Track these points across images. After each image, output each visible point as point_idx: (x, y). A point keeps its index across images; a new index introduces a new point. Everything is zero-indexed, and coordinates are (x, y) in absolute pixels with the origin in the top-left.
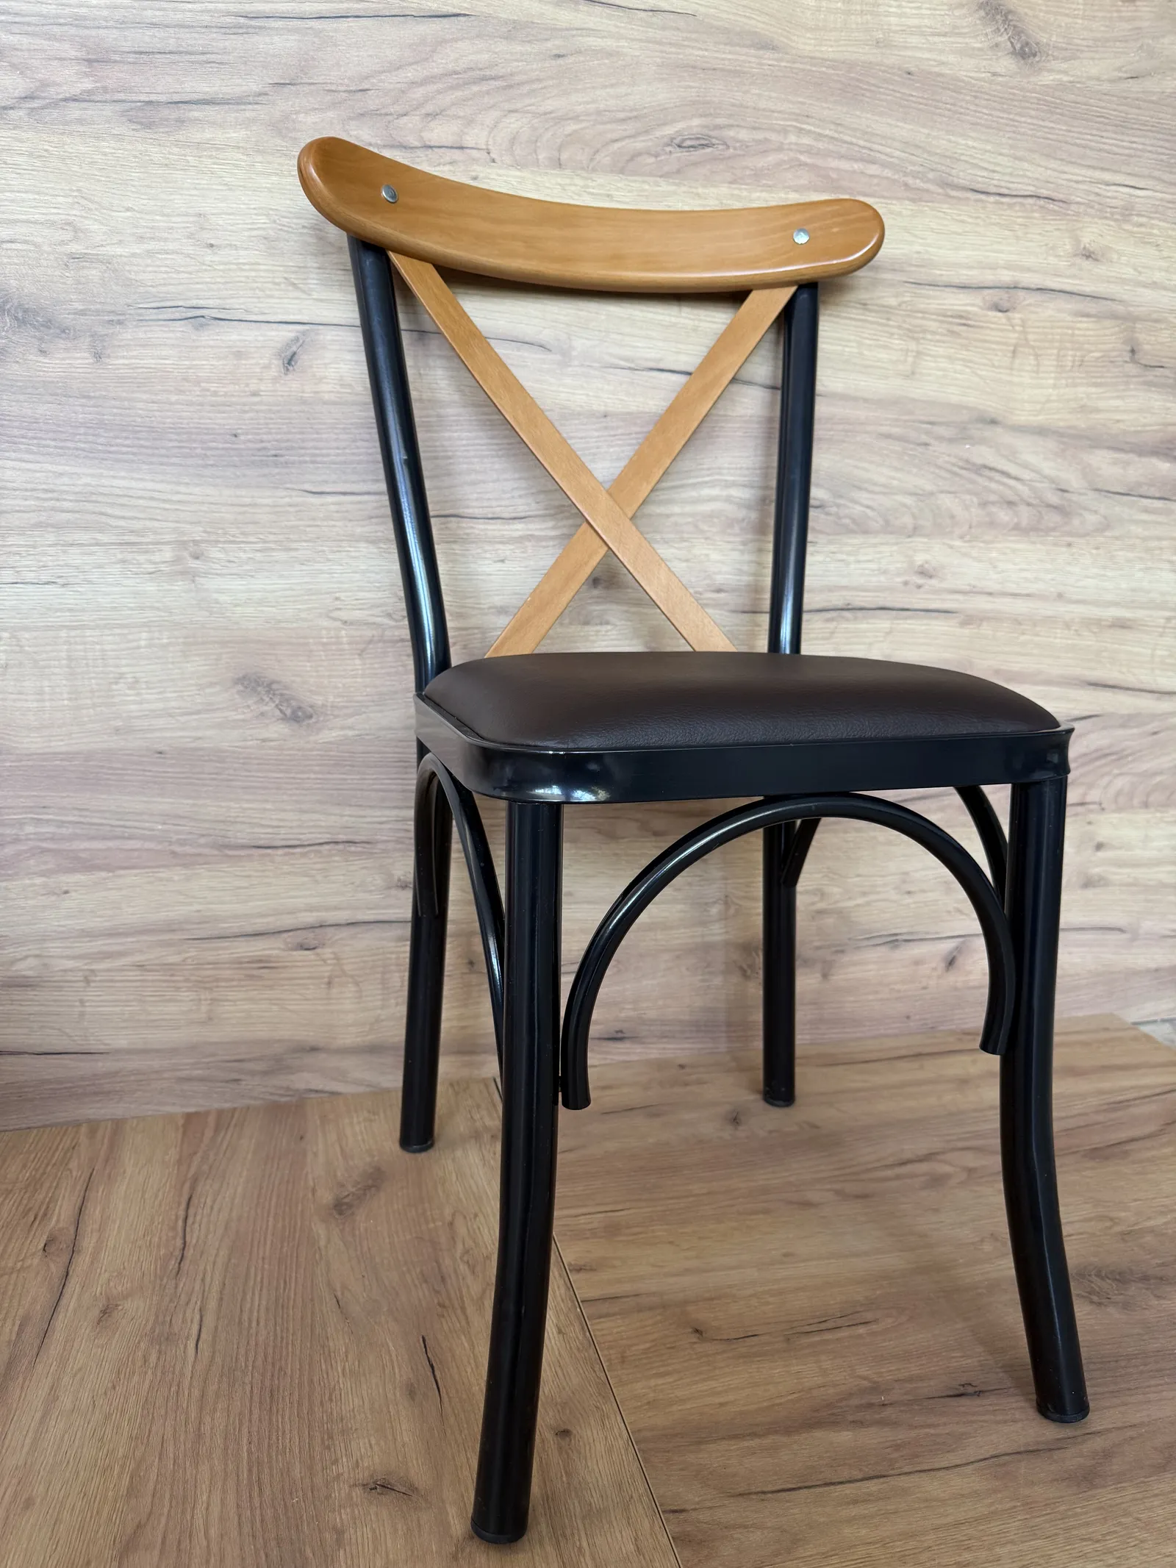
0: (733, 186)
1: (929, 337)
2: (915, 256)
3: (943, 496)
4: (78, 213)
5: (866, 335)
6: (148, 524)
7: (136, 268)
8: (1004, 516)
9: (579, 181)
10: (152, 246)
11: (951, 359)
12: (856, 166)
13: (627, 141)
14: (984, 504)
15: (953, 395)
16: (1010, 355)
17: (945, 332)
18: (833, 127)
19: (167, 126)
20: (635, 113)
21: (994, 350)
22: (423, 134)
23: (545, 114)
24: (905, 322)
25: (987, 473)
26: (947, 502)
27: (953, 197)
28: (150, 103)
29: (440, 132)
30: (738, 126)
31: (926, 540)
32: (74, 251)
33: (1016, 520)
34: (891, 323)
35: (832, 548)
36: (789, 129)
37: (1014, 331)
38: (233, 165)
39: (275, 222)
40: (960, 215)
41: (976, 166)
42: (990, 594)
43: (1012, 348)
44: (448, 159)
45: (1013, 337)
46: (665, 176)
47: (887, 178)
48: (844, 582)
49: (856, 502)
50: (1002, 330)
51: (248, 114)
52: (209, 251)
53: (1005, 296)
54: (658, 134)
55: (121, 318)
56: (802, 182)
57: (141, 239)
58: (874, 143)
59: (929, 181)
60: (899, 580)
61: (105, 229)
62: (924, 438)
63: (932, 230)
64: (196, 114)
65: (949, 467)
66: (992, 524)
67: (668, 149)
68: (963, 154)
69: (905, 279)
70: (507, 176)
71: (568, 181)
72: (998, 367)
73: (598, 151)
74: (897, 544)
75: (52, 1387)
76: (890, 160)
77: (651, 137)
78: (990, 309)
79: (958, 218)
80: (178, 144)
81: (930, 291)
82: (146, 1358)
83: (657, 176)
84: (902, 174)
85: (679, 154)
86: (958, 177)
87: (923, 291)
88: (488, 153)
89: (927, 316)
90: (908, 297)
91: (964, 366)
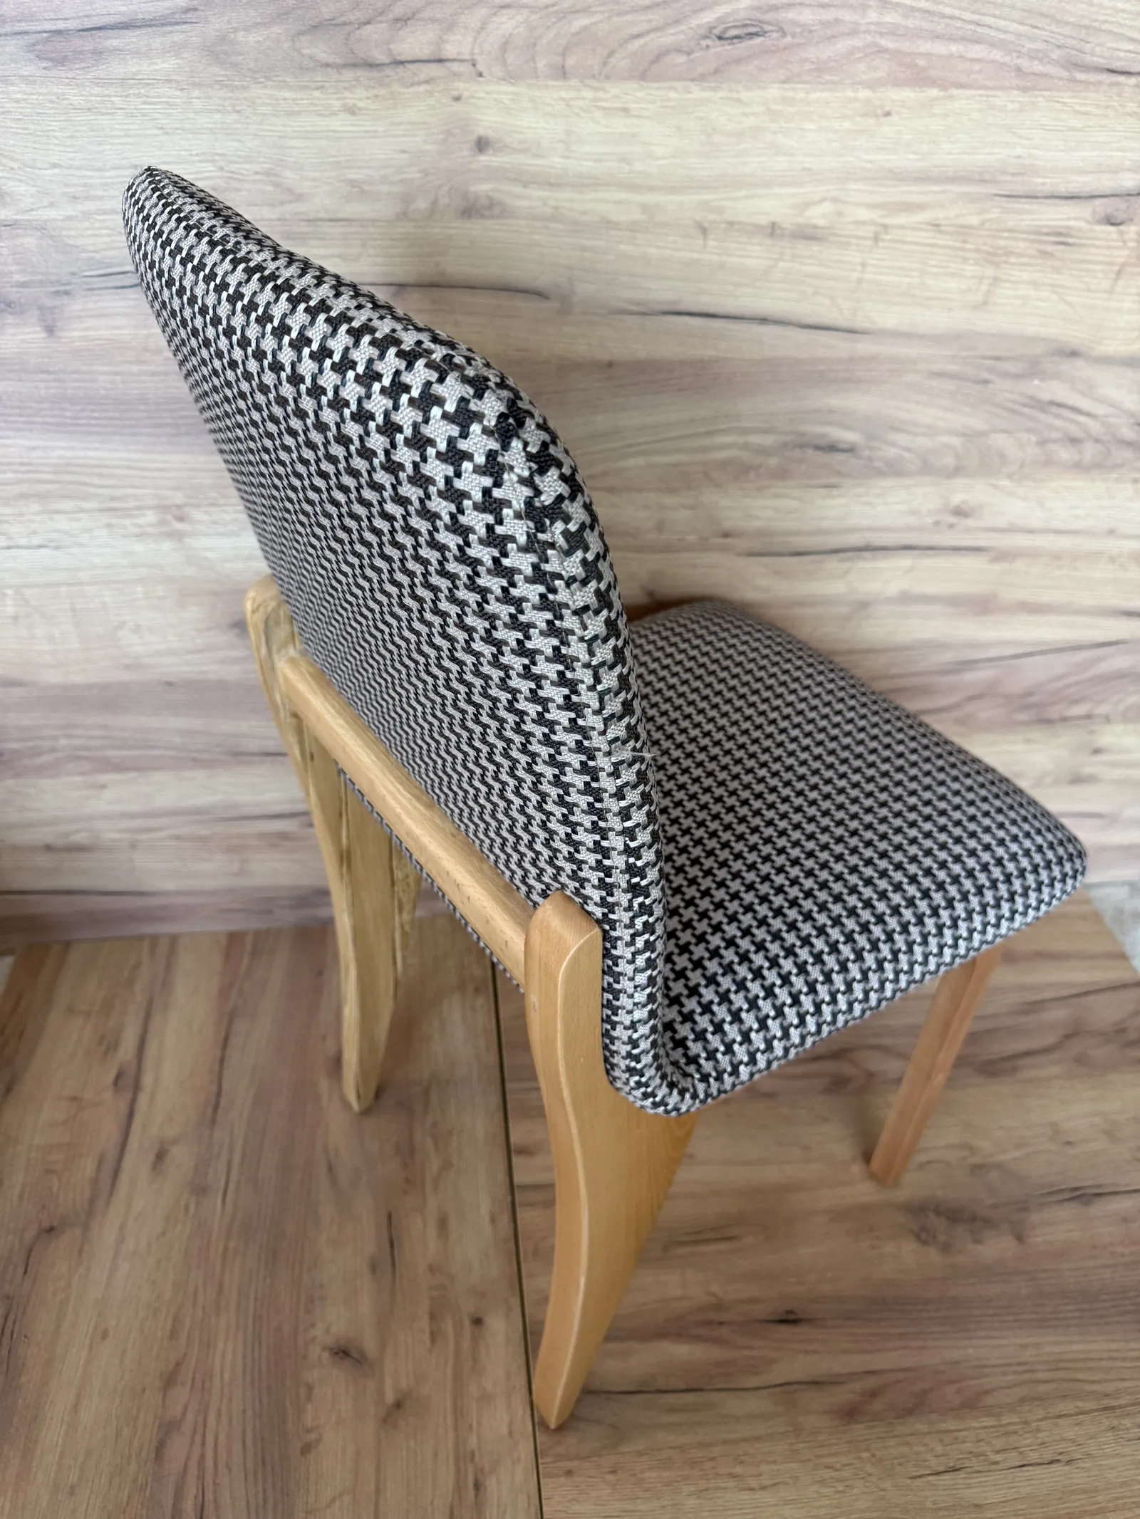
0: (787, 86)
1: (1013, 260)
2: (1013, 161)
3: (994, 435)
5: (933, 263)
6: (130, 491)
7: (73, 233)
8: (1065, 454)
9: (588, 94)
10: (89, 206)
11: (1035, 284)
12: (954, 48)
13: (652, 36)
14: (1042, 443)
15: (1032, 327)
16: (1113, 276)
17: (1035, 252)
19: (82, 61)
21: (1095, 271)
22: (392, 46)
23: (547, 7)
24: (985, 244)
25: (1055, 410)
26: (1000, 441)
27: (1081, 82)
28: (58, 32)
29: (415, 42)
30: (800, 4)
31: (966, 480)
32: (3, 217)
33: (1077, 457)
34: (968, 246)
35: (859, 490)
37: (1125, 247)
38: (168, 103)
39: (222, 169)
40: (1085, 105)
41: (1120, 36)
42: (1031, 531)
43: (1116, 268)
44: (422, 77)
45: (1121, 255)
46: (701, 78)
47: (993, 61)
48: (865, 523)
49: (894, 444)
50: (1108, 248)
51: (177, 37)
53: (1124, 206)
54: (694, 22)
55: (68, 288)
56: (880, 74)
57: (75, 198)
58: (983, 14)
59: (1051, 62)
60: (929, 520)
61: (33, 190)
62: (985, 375)
63: (1042, 128)
64: (115, 43)
65: (1009, 405)
66: (1049, 462)
67: (704, 43)
68: (1105, 22)
69: (995, 191)
70: (498, 93)
71: (573, 94)
72: (1094, 291)
73: (611, 54)
74: (933, 485)
75: (122, 1228)
76: (1002, 36)
77: (683, 28)
78: (1099, 222)
79: (1083, 109)
80: (98, 82)
81: (1025, 205)
82: (187, 1208)
83: (687, 79)
84: (1015, 55)
85: (719, 49)
86: (1093, 54)
87: (1016, 205)
88: (474, 65)
89: (1016, 235)
90: (994, 214)
91: (1052, 292)
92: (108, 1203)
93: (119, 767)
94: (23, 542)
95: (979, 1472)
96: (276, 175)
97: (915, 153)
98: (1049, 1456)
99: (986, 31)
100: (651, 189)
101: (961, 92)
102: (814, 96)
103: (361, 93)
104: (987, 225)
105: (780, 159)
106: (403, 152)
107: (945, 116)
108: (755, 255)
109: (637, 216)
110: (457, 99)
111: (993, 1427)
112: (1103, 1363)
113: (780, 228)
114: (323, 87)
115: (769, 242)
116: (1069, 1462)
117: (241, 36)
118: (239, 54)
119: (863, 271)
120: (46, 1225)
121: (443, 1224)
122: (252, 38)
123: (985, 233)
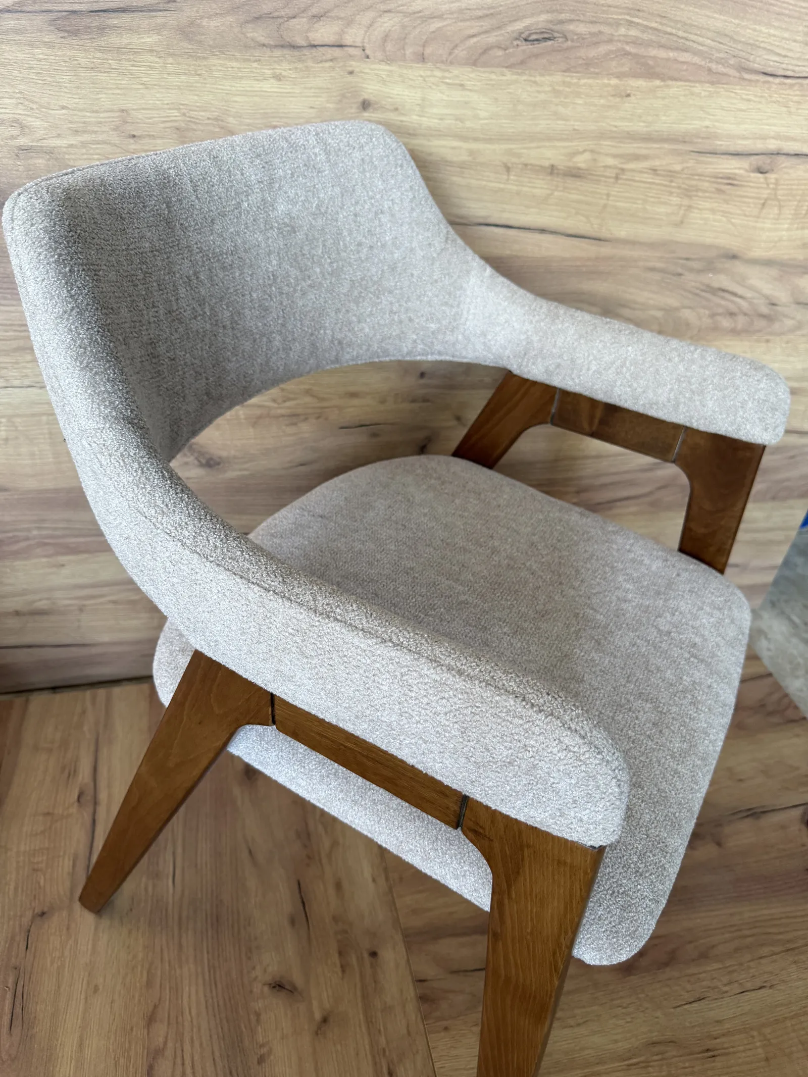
0: (566, 74)
1: (700, 194)
2: (704, 129)
3: (684, 310)
4: (22, 113)
5: (651, 195)
8: (726, 323)
9: (438, 73)
10: (86, 137)
11: (713, 211)
12: (671, 54)
13: (483, 36)
14: (713, 315)
15: (709, 238)
16: (760, 206)
17: (714, 190)
18: (658, 20)
19: (90, 33)
20: (492, 11)
21: (749, 203)
22: (309, 34)
23: (414, 13)
24: (683, 183)
25: (720, 293)
26: (687, 314)
27: (747, 79)
28: (74, 12)
29: (324, 32)
30: (578, 20)
32: (22, 143)
33: (733, 325)
34: (673, 184)
36: (622, 22)
37: (768, 188)
38: (148, 66)
39: (184, 114)
40: (747, 95)
41: (771, 52)
43: (762, 201)
44: (329, 57)
45: (765, 193)
46: (512, 66)
47: (695, 64)
50: (758, 188)
51: (160, 20)
52: (132, 141)
53: (768, 161)
54: (510, 29)
56: (626, 69)
57: (76, 132)
58: (690, 33)
59: (730, 66)
61: (46, 124)
62: (680, 270)
63: (722, 108)
64: (115, 22)
65: (693, 290)
66: (716, 329)
67: (515, 43)
68: (762, 42)
69: (691, 149)
70: (378, 70)
71: (429, 73)
72: (750, 216)
73: (456, 46)
76: (701, 48)
77: (503, 32)
78: (753, 171)
79: (747, 97)
80: (100, 49)
81: (709, 159)
83: (503, 67)
84: (708, 60)
85: (525, 47)
86: (754, 62)
87: (703, 158)
88: (364, 50)
89: (703, 178)
90: (691, 164)
91: (722, 216)
93: (75, 550)
94: (16, 383)
95: (716, 999)
96: (222, 121)
97: (644, 122)
98: (759, 984)
99: (691, 44)
100: (476, 139)
101: (674, 83)
102: (583, 81)
103: (286, 65)
104: (686, 171)
105: (559, 122)
106: (311, 108)
107: (664, 98)
108: (540, 186)
109: (465, 157)
110: (351, 73)
111: (720, 969)
112: (783, 921)
113: (558, 169)
114: (259, 60)
115: (549, 178)
116: (771, 987)
117: (205, 22)
118: (203, 34)
119: (608, 200)
120: (38, 910)
122: (213, 23)
123: (684, 176)
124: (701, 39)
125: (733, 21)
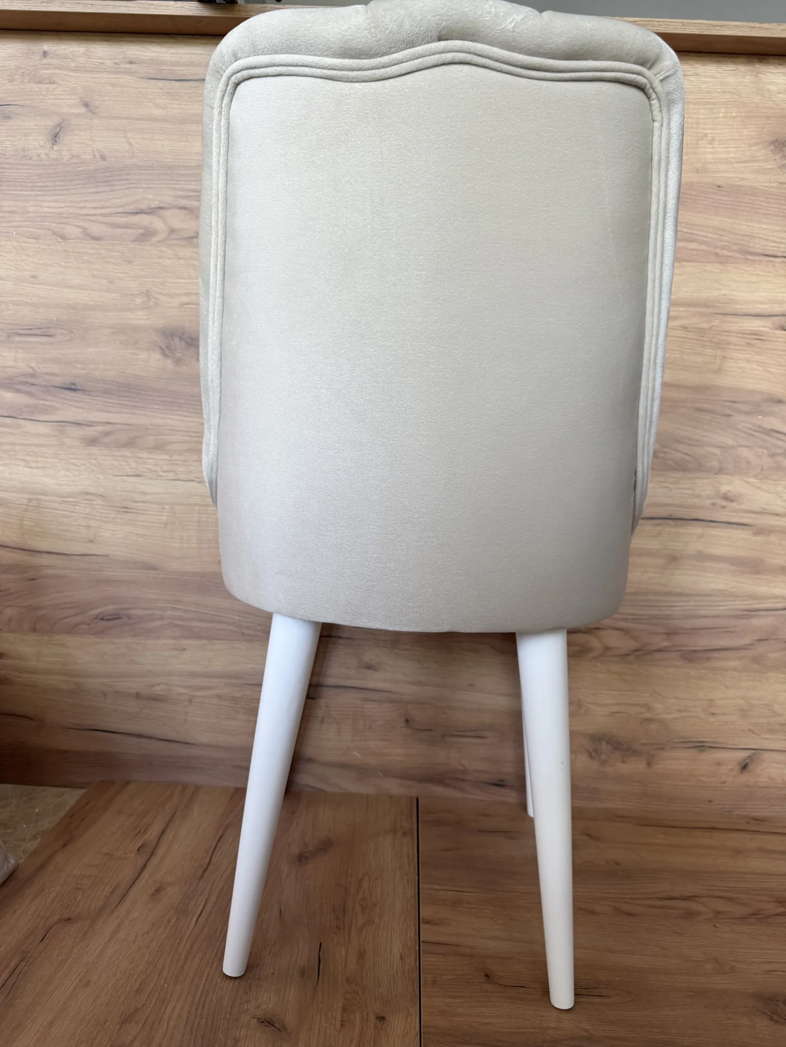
1: (732, 347)
2: (723, 297)
3: (741, 448)
5: (686, 347)
11: (748, 361)
14: (773, 455)
15: (750, 385)
17: (743, 343)
21: (781, 355)
24: (714, 338)
25: (774, 434)
26: (745, 452)
27: (751, 260)
31: (729, 477)
34: (704, 339)
35: (661, 479)
40: (756, 271)
41: (767, 240)
42: (777, 515)
47: (702, 250)
48: (668, 501)
49: (678, 451)
59: (733, 251)
60: (708, 502)
62: (729, 412)
63: (735, 281)
65: (746, 430)
66: (779, 468)
68: (757, 234)
69: (714, 311)
74: (706, 478)
75: (119, 925)
76: (704, 239)
78: (778, 329)
79: (754, 273)
81: (735, 319)
82: (169, 921)
84: (713, 247)
86: (754, 247)
87: (728, 319)
89: (731, 334)
90: (717, 323)
91: (760, 366)
92: (113, 911)
93: (197, 636)
94: (182, 477)
104: (714, 328)
120: (65, 916)
121: (362, 955)
123: (712, 332)
124: (704, 234)
125: (729, 220)
